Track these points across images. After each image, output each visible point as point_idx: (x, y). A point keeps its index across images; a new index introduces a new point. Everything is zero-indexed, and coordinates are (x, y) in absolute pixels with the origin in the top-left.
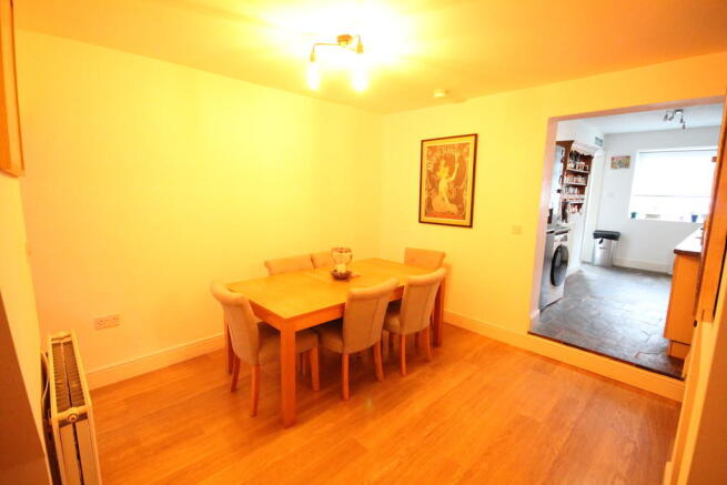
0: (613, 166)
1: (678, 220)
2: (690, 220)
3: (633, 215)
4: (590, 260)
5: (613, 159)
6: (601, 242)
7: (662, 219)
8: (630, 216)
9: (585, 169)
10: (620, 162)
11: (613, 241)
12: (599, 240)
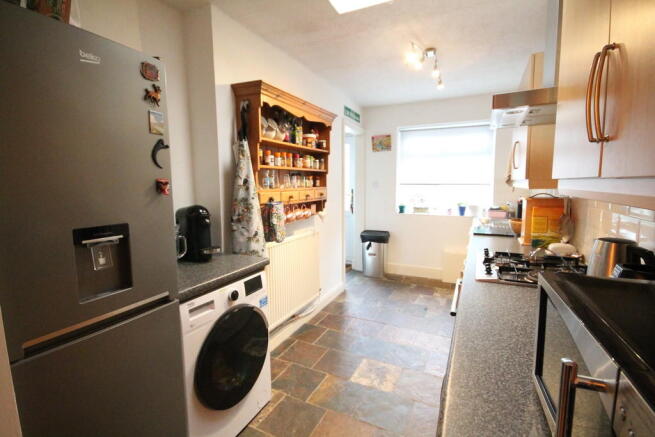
0: (375, 148)
1: (446, 214)
2: (456, 212)
3: (402, 209)
4: (360, 269)
5: (373, 138)
6: (369, 246)
7: (431, 212)
8: (398, 210)
9: (319, 145)
10: (380, 143)
11: (382, 244)
12: (368, 243)
